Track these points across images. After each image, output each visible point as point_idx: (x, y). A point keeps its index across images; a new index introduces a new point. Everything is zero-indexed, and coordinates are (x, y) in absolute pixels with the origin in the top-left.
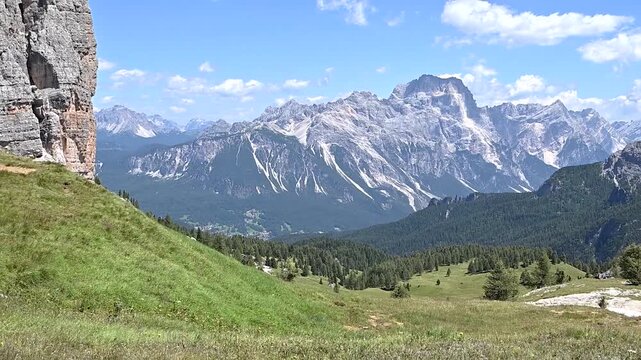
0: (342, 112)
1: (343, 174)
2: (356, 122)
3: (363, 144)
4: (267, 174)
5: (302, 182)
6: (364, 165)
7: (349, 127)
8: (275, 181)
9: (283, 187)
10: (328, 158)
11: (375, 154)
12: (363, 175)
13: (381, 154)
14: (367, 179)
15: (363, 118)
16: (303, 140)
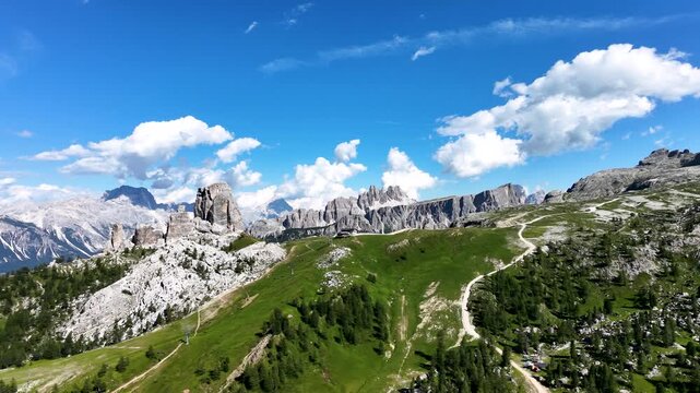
0: (69, 207)
1: (72, 245)
2: (80, 214)
3: (85, 226)
4: (12, 249)
5: (42, 252)
6: (87, 239)
7: (75, 216)
8: (19, 253)
9: (26, 256)
10: (60, 235)
11: (94, 232)
12: (87, 245)
13: (98, 231)
14: (89, 248)
15: (84, 211)
16: (40, 225)
